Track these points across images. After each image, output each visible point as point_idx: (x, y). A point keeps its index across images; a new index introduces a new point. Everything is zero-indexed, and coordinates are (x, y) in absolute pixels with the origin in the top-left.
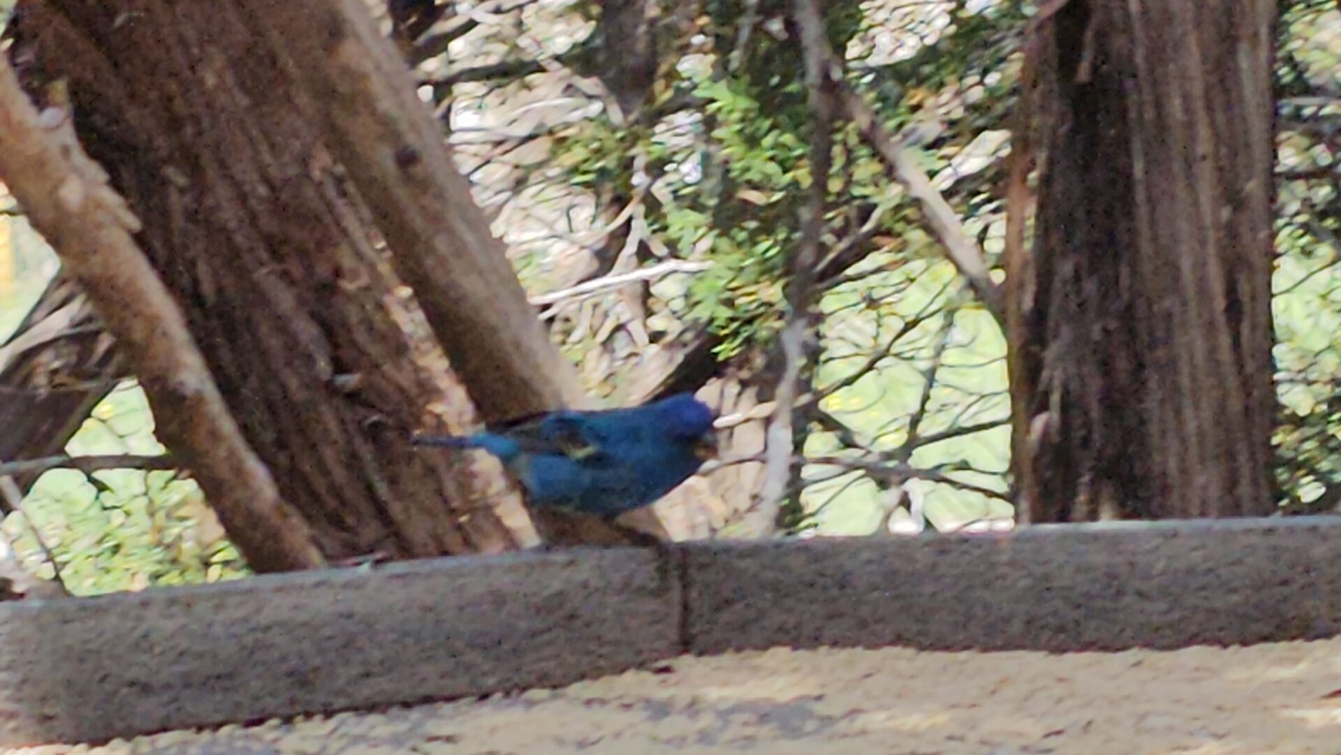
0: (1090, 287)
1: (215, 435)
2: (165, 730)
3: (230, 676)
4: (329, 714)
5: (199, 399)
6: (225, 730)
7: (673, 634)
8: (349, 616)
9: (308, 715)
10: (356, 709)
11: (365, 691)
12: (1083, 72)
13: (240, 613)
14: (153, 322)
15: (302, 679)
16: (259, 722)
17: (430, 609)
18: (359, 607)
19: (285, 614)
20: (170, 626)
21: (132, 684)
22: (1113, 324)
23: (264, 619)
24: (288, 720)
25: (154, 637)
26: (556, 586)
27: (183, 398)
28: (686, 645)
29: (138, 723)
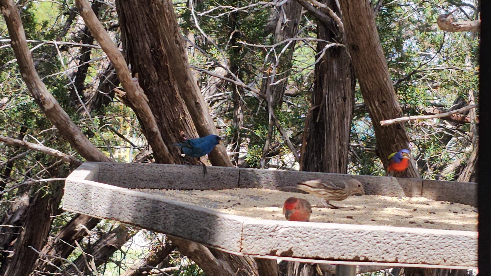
0: (315, 158)
1: (159, 140)
2: (145, 188)
3: (157, 180)
4: (174, 189)
5: (157, 133)
6: (156, 190)
7: (237, 184)
8: (180, 173)
9: (171, 189)
10: (179, 189)
11: (181, 187)
12: (317, 120)
13: (161, 169)
14: (150, 118)
15: (171, 183)
16: (162, 189)
17: (194, 173)
18: (182, 171)
19: (168, 171)
20: (147, 170)
21: (140, 179)
22: (318, 165)
23: (165, 170)
24: (167, 190)
25: (145, 171)
26: (217, 172)
27: (154, 132)
28: (239, 186)
29: (140, 186)
